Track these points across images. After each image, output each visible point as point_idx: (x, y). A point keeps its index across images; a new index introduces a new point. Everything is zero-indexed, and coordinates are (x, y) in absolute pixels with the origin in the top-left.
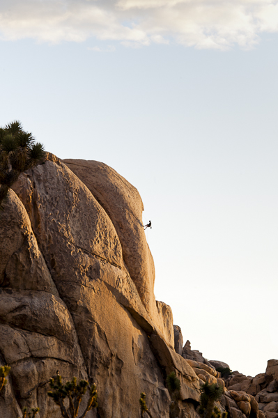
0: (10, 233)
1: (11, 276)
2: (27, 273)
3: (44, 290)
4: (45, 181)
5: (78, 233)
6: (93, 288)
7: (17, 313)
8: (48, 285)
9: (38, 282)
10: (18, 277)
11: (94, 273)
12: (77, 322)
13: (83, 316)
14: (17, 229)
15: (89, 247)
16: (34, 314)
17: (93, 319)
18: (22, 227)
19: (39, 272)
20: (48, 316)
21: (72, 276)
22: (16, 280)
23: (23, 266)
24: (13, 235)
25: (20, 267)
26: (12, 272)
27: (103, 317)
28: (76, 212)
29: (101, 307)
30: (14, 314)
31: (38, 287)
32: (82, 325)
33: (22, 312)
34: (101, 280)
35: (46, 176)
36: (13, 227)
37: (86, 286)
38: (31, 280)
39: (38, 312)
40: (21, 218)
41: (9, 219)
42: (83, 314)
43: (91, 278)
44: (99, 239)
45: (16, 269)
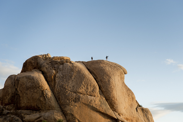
0: (36, 91)
1: (40, 106)
2: (45, 104)
3: (52, 109)
4: (62, 70)
5: (73, 86)
6: (76, 106)
7: (38, 120)
8: (54, 107)
9: (49, 107)
10: (43, 106)
11: (77, 100)
12: (68, 120)
13: (71, 117)
14: (38, 89)
15: (77, 90)
16: (45, 119)
17: (75, 118)
18: (40, 88)
19: (49, 103)
20: (51, 119)
21: (65, 102)
22: (42, 107)
23: (43, 102)
24: (37, 91)
25: (42, 102)
26: (40, 105)
27: (81, 116)
28: (74, 79)
29: (81, 112)
30: (37, 120)
31: (50, 108)
32: (70, 120)
33: (40, 119)
34: (80, 102)
35: (63, 68)
36: (37, 89)
37: (72, 105)
38: (47, 106)
39: (47, 118)
40: (39, 85)
41: (34, 86)
42: (71, 116)
43: (76, 102)
44: (83, 87)
45: (41, 103)
